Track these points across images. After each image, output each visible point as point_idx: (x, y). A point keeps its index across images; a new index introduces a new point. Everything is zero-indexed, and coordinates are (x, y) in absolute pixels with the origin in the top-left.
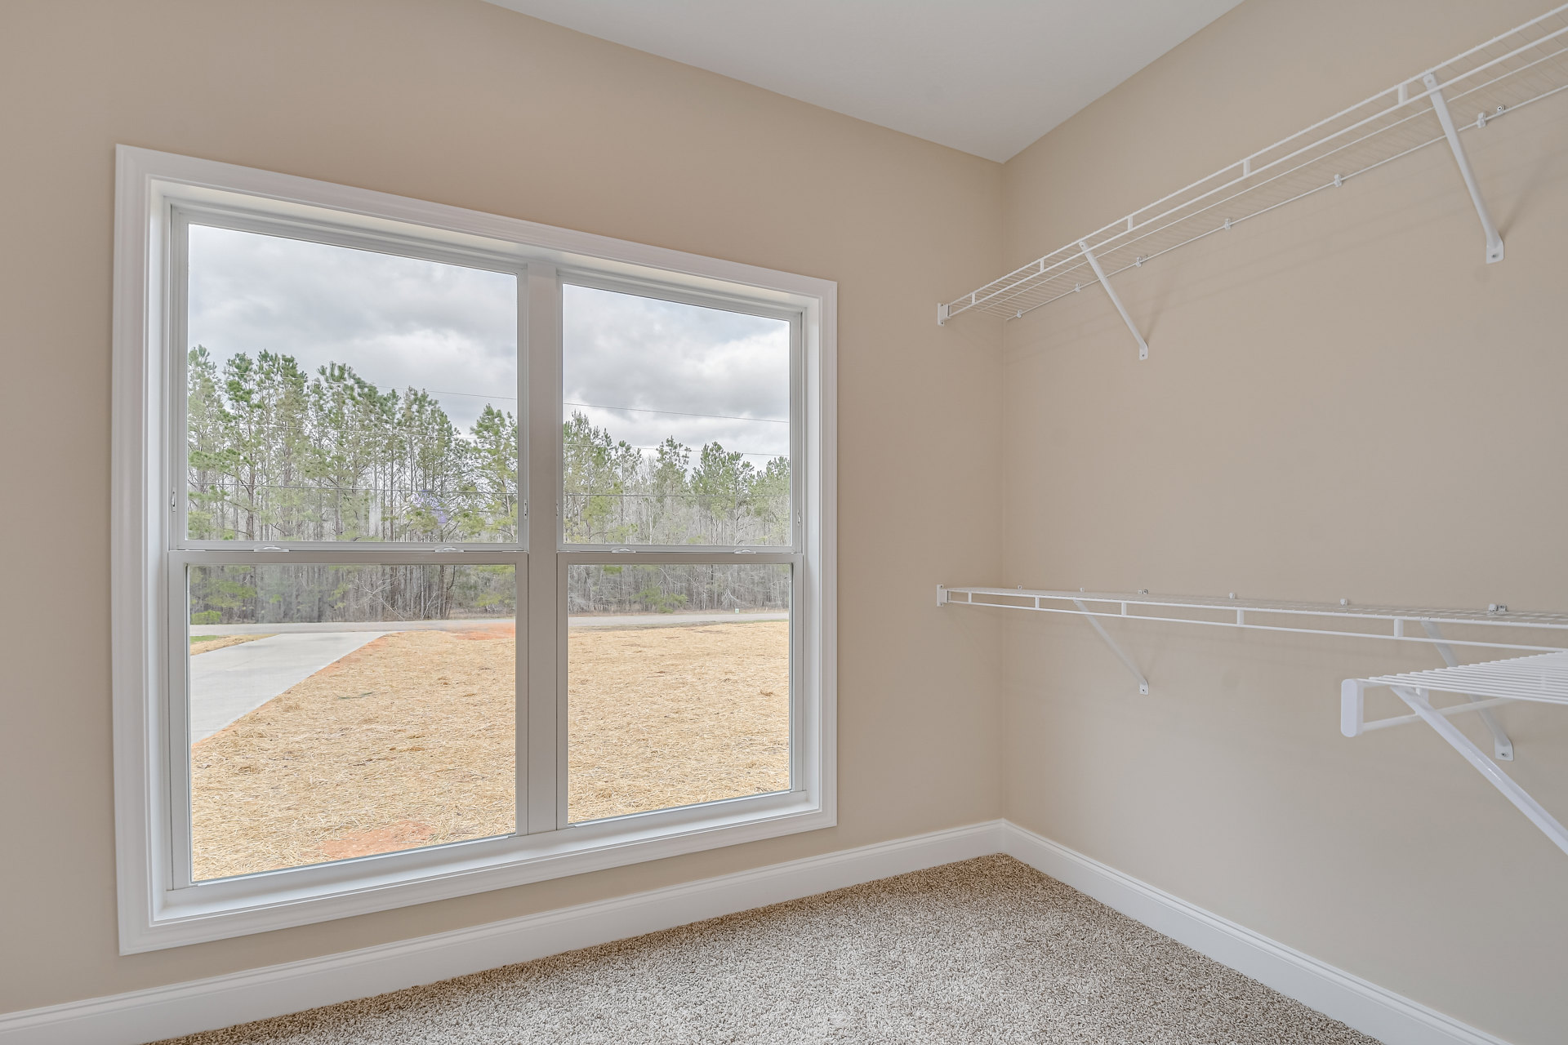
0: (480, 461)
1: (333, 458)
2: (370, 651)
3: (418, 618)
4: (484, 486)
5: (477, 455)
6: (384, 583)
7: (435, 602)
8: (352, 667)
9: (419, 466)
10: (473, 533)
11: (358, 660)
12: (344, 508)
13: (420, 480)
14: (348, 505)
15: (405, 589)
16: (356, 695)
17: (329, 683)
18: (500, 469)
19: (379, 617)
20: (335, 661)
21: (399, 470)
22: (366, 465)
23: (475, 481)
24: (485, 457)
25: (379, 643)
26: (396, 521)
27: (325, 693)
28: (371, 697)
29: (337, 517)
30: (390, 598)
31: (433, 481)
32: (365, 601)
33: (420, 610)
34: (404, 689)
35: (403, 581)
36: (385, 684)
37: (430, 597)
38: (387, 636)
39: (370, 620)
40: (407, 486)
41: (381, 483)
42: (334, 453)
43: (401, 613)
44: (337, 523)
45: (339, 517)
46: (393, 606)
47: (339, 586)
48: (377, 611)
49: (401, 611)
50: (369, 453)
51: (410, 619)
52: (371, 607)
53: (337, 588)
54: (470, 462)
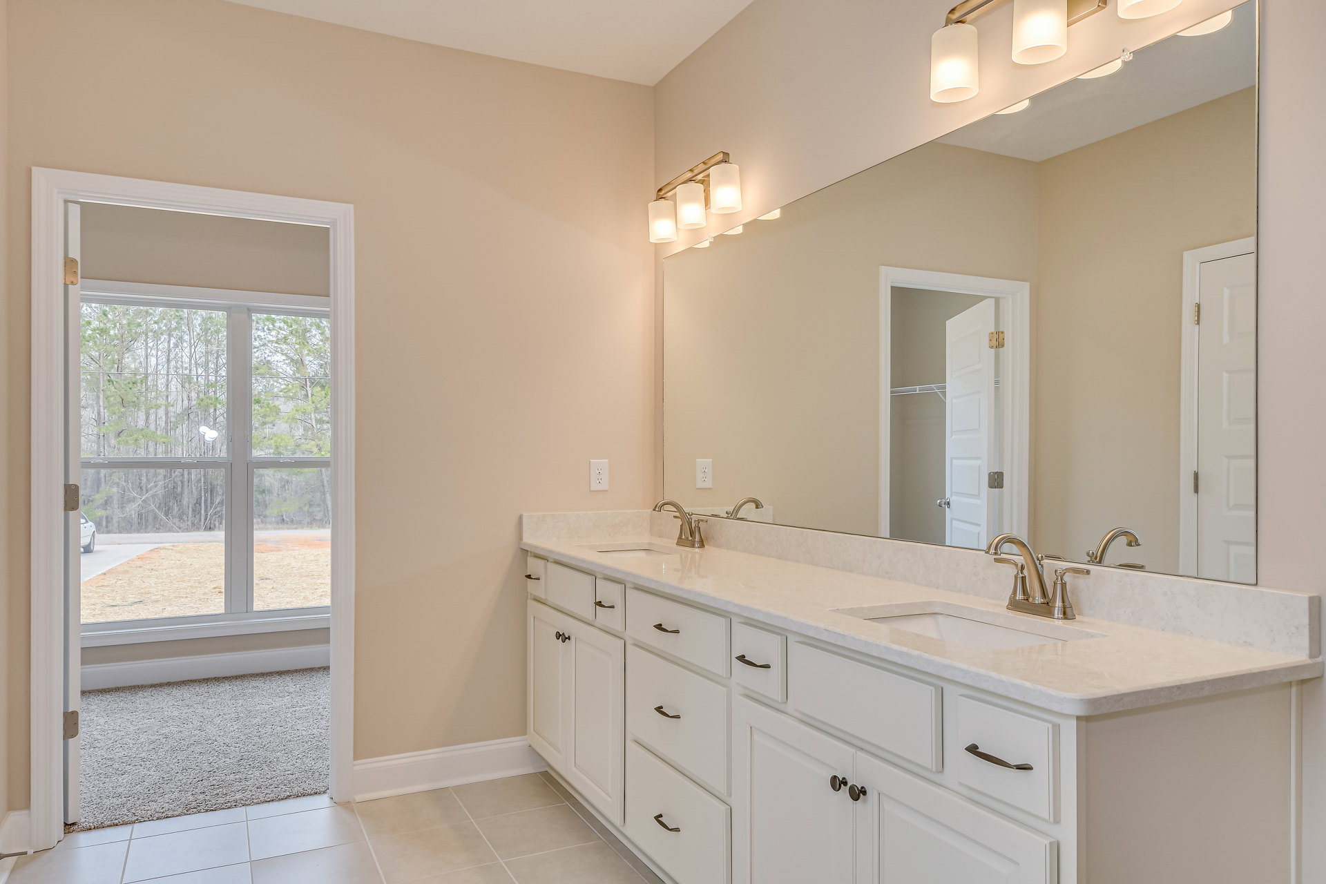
0: (274, 333)
1: (94, 330)
2: (140, 563)
3: (198, 529)
4: (279, 364)
5: (271, 326)
6: (156, 486)
7: (218, 509)
8: (120, 578)
9: (199, 339)
10: (264, 423)
11: (126, 572)
12: (108, 393)
13: (200, 358)
14: (113, 389)
15: (182, 493)
16: (125, 603)
17: (96, 593)
18: (299, 344)
19: (150, 527)
20: (100, 573)
21: (176, 346)
22: (134, 340)
23: (269, 358)
24: (280, 328)
25: (149, 556)
26: (171, 409)
27: (93, 601)
28: (141, 605)
29: (98, 403)
30: (163, 505)
31: (217, 358)
32: (132, 509)
33: (200, 519)
34: (176, 597)
35: (179, 483)
36: (157, 593)
37: (212, 503)
38: (159, 548)
39: (138, 531)
40: (185, 366)
41: (153, 361)
42: (95, 324)
43: (177, 523)
44: (99, 414)
45: (101, 404)
46: (166, 514)
47: (100, 489)
48: (147, 521)
49: (176, 521)
50: (139, 325)
51: (187, 530)
52: (140, 515)
53: (98, 491)
54: (262, 334)
